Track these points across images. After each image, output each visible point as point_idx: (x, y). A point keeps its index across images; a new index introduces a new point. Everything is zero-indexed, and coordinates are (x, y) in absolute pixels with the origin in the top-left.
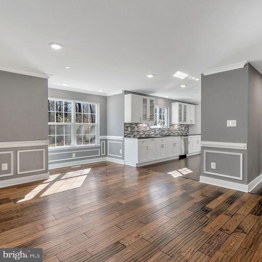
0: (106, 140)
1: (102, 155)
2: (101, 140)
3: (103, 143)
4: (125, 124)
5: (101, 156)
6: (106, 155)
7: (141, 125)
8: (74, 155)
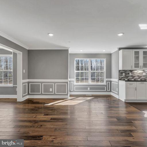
0: (111, 82)
1: (108, 90)
2: (107, 81)
3: (108, 83)
4: (120, 71)
5: (106, 91)
6: (111, 91)
7: (136, 72)
8: (89, 89)
